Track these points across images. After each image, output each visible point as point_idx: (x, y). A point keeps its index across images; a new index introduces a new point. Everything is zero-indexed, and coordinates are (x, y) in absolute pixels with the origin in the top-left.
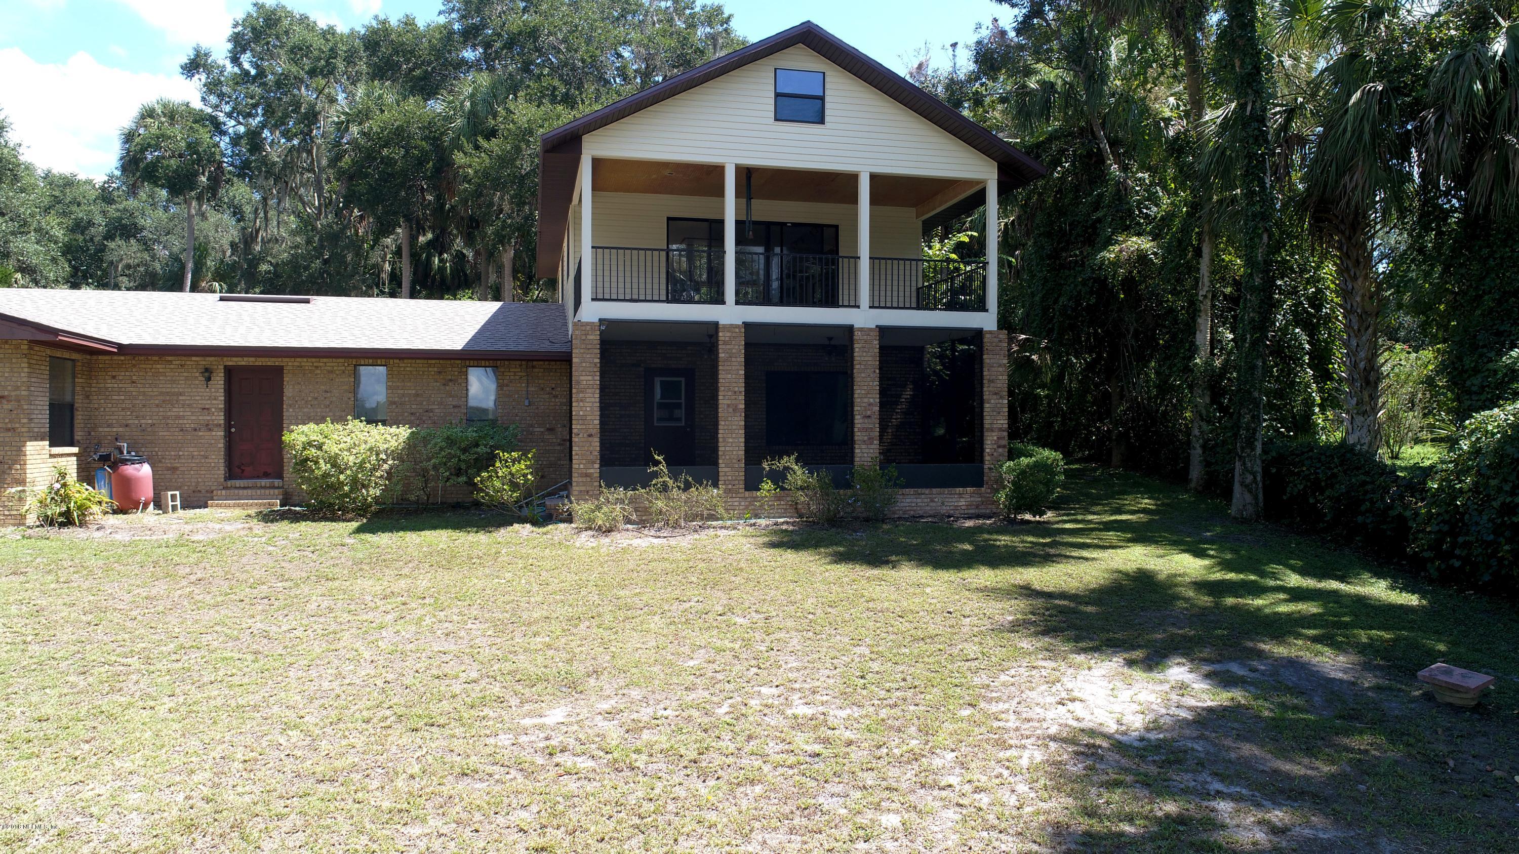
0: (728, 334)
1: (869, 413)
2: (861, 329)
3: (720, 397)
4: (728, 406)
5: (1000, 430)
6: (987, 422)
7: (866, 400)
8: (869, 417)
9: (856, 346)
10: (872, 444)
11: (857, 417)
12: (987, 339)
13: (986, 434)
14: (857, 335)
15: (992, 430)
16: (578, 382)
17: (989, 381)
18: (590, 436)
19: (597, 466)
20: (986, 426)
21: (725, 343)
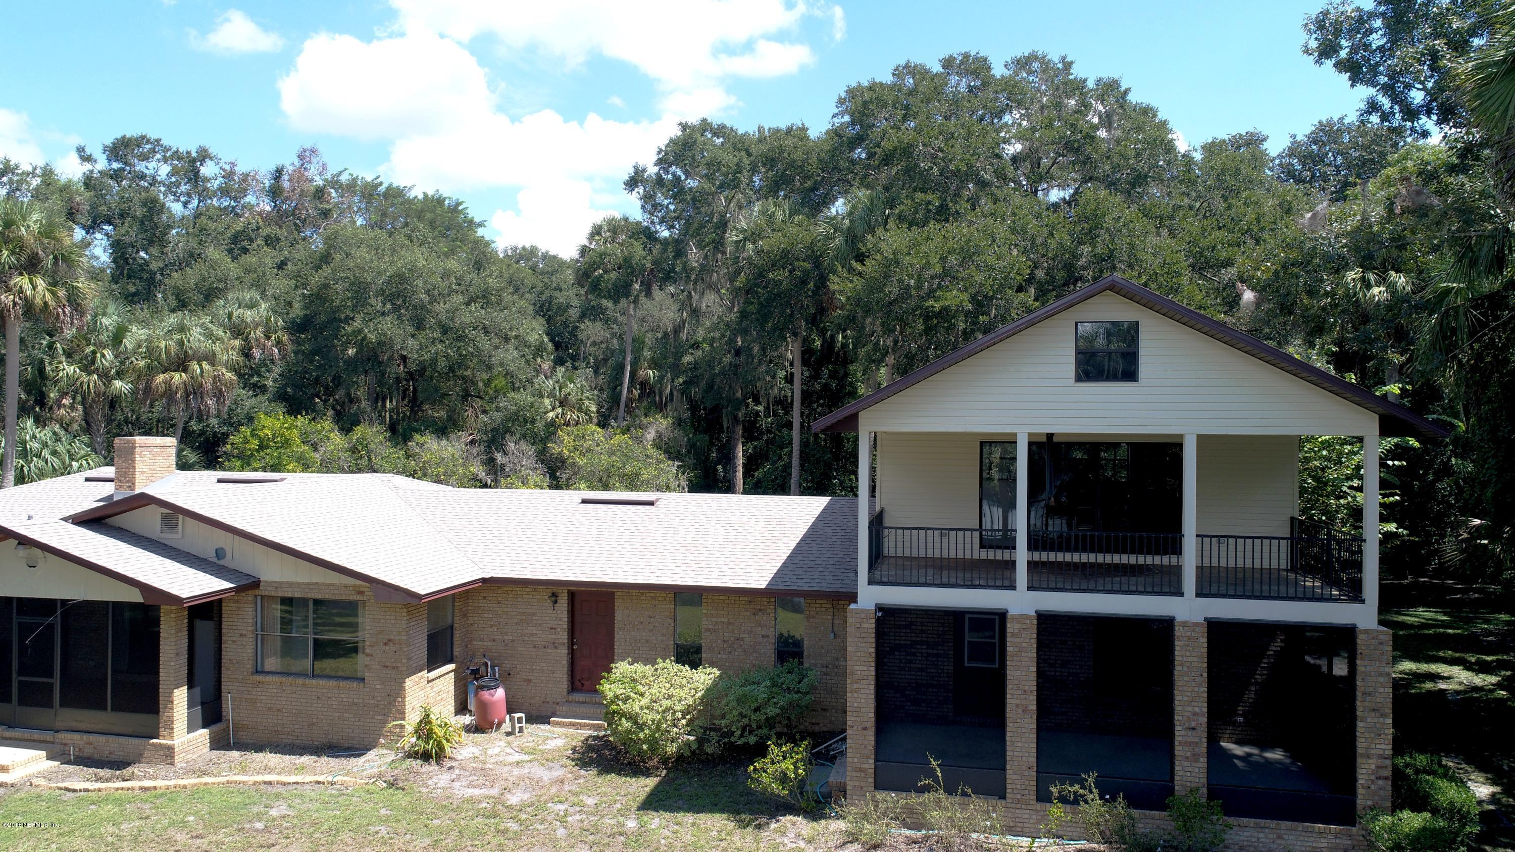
0: (1018, 626)
1: (1193, 724)
2: (1184, 624)
3: (1008, 696)
4: (1017, 706)
5: (1381, 757)
6: (1361, 745)
7: (1190, 709)
8: (1194, 729)
9: (1177, 643)
10: (1197, 761)
11: (1177, 728)
12: (1361, 639)
13: (1359, 760)
14: (1178, 631)
15: (1368, 757)
16: (853, 672)
17: (1364, 694)
18: (865, 729)
19: (872, 761)
20: (1360, 751)
21: (1013, 635)
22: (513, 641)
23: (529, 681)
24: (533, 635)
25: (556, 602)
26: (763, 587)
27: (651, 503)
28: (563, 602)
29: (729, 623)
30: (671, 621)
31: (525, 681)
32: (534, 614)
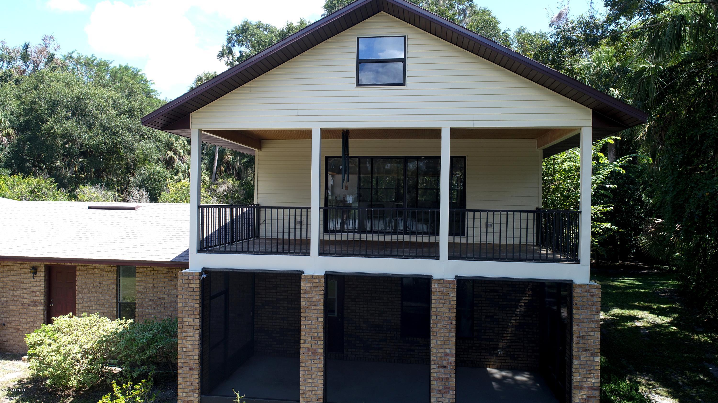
0: (309, 284)
1: (445, 363)
2: (438, 281)
3: (302, 341)
4: (309, 349)
5: (592, 388)
6: (576, 379)
7: (442, 350)
8: (445, 367)
9: (433, 297)
10: (447, 393)
11: (433, 366)
12: (576, 292)
13: (574, 391)
14: (434, 287)
15: (581, 388)
16: (182, 323)
17: (578, 337)
18: (191, 369)
19: (196, 395)
20: (575, 384)
21: (306, 292)
22: (7, 301)
23: (18, 329)
24: (20, 297)
25: (35, 273)
26: (169, 260)
27: (133, 209)
28: (41, 274)
29: (154, 287)
30: (115, 286)
31: (15, 329)
32: (21, 282)
